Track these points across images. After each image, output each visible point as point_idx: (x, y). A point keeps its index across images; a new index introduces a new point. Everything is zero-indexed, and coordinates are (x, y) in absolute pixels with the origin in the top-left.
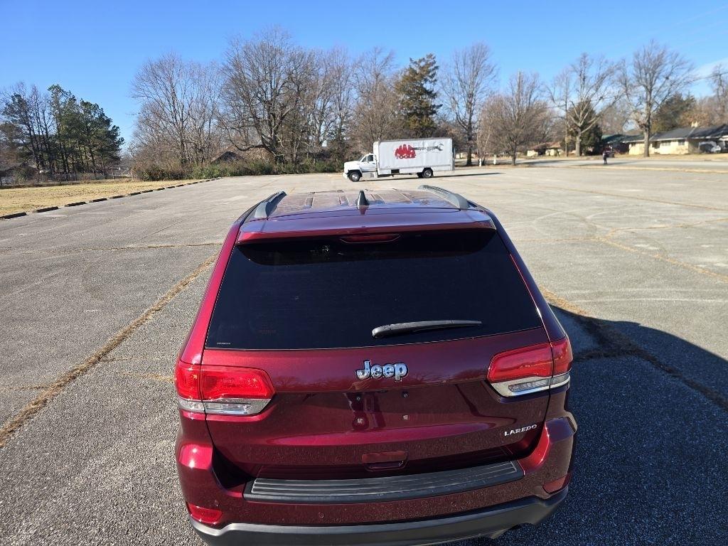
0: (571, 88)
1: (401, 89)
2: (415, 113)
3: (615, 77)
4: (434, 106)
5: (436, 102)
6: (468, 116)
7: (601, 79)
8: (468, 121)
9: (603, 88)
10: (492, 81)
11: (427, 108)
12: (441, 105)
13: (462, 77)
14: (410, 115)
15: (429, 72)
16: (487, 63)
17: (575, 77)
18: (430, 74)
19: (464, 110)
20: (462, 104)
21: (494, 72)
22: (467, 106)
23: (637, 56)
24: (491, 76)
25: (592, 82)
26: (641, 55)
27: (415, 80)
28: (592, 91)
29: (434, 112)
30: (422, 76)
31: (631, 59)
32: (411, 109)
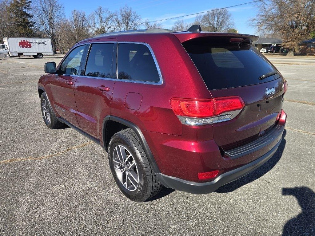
0: (96, 21)
1: (10, 10)
2: (21, 25)
3: (114, 19)
4: (32, 22)
5: (33, 20)
6: (51, 29)
7: (108, 19)
8: (51, 32)
9: (109, 23)
10: (61, 13)
11: (28, 23)
12: (36, 22)
13: (45, 9)
14: (19, 25)
15: (27, 3)
16: (57, 4)
17: (97, 17)
18: (27, 5)
19: (48, 27)
20: (47, 23)
21: (61, 9)
22: (49, 24)
23: (121, 11)
24: (60, 11)
25: (104, 20)
26: (123, 11)
27: (18, 6)
28: (105, 24)
29: (32, 26)
30: (23, 5)
31: (119, 12)
32: (18, 22)
